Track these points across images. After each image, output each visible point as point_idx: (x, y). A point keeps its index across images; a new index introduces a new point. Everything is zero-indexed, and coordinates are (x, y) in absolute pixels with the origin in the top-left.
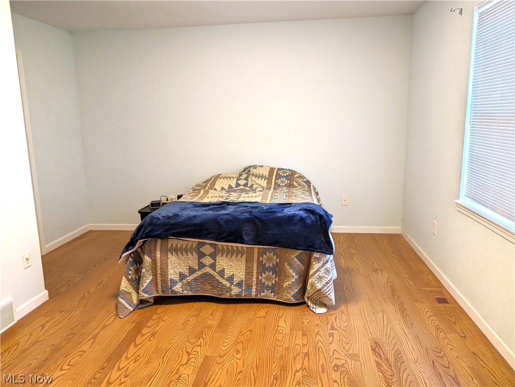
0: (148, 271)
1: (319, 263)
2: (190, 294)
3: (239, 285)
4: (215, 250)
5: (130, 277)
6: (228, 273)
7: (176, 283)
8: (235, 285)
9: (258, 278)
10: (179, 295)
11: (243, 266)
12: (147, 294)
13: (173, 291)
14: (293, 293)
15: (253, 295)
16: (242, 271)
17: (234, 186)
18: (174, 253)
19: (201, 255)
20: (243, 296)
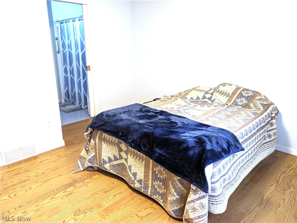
0: (92, 149)
1: (195, 194)
2: (115, 173)
3: (140, 181)
4: (127, 150)
5: (87, 149)
6: (133, 170)
7: (106, 163)
8: (137, 181)
9: (152, 183)
10: (108, 171)
11: (143, 169)
12: (90, 163)
13: (104, 167)
14: (173, 209)
15: (149, 194)
16: (142, 172)
17: (201, 98)
18: (106, 142)
19: (120, 150)
20: (142, 190)
